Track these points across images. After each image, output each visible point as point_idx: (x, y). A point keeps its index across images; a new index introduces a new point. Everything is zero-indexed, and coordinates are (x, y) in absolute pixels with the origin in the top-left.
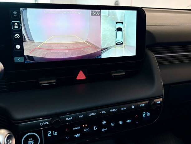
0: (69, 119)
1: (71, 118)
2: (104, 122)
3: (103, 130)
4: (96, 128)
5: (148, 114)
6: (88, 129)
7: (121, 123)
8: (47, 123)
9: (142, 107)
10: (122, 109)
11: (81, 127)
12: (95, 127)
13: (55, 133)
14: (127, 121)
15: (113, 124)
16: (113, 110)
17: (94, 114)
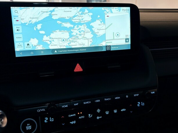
0: (64, 106)
1: (67, 106)
2: (99, 111)
3: (98, 118)
4: (91, 115)
5: (143, 104)
6: (83, 117)
7: (115, 111)
8: (44, 110)
9: (136, 96)
10: (116, 98)
11: (77, 114)
12: (89, 115)
13: (52, 120)
14: (122, 110)
15: (107, 113)
16: (107, 99)
17: (89, 102)
